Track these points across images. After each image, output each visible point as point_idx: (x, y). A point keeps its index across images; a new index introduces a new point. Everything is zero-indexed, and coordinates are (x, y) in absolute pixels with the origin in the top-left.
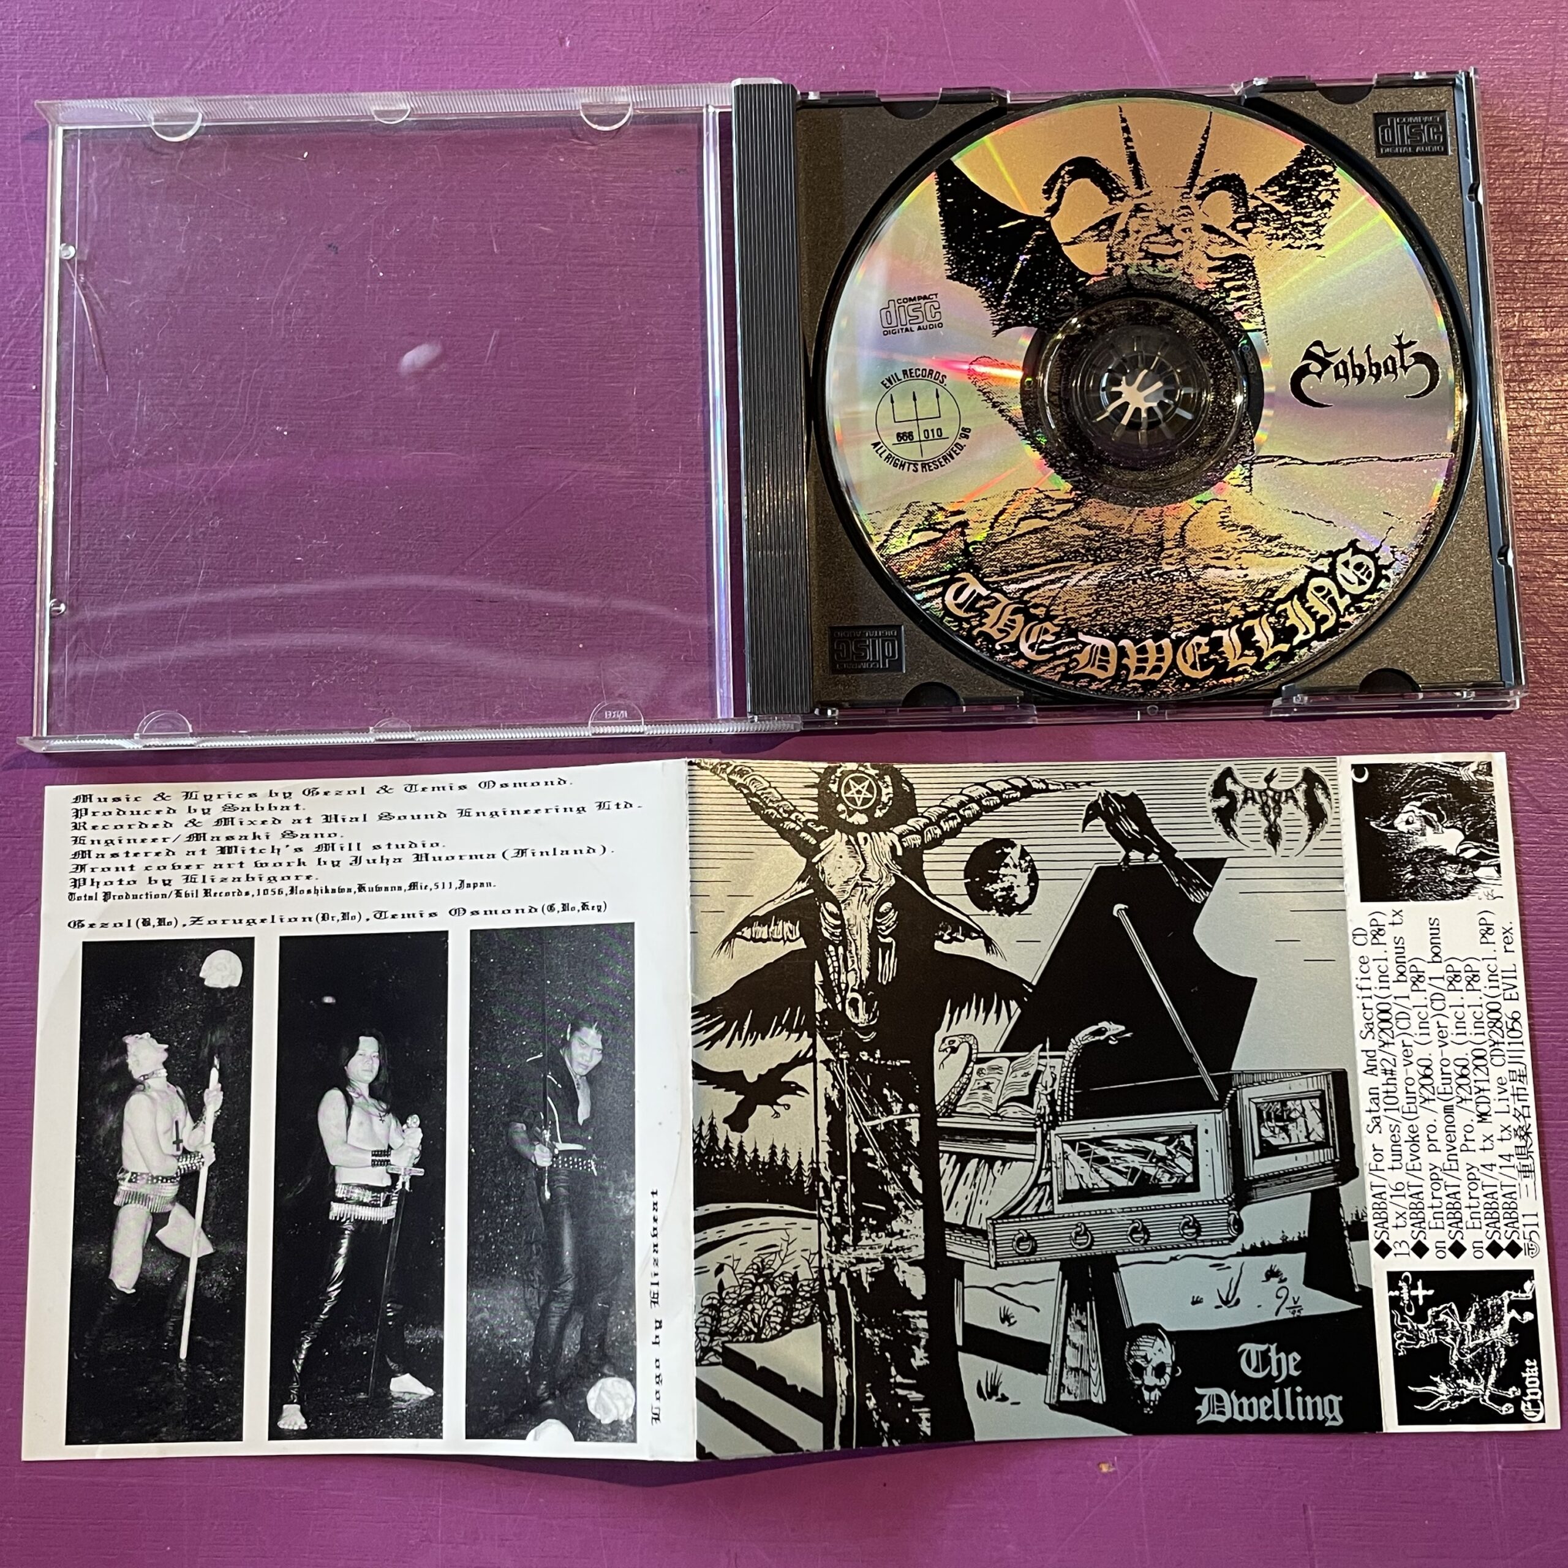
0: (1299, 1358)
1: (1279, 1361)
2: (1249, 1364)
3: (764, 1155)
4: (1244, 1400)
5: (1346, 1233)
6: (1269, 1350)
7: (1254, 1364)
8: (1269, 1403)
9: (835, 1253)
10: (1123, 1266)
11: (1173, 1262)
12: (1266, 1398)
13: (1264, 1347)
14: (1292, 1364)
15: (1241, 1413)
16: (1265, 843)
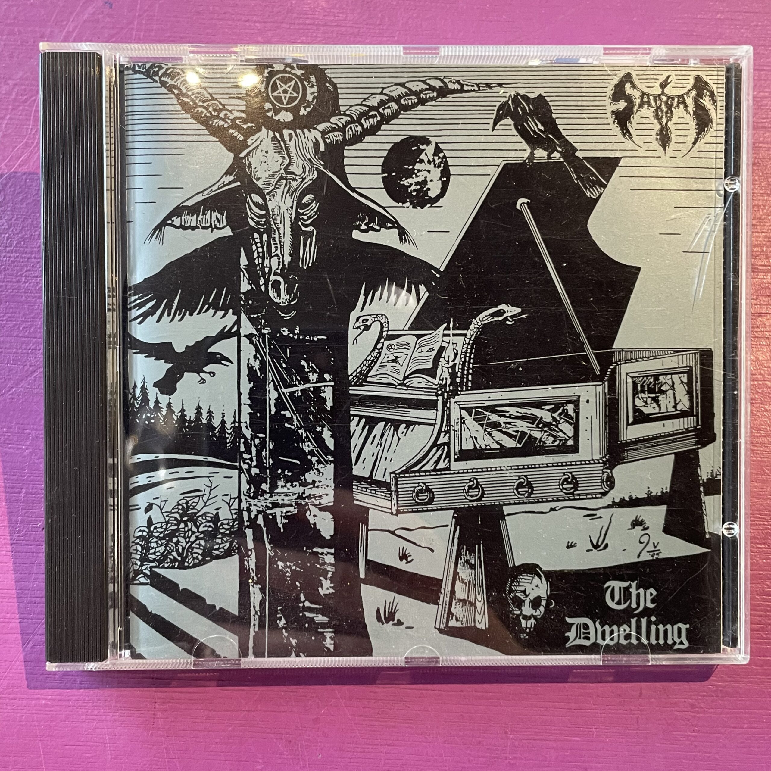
0: (654, 593)
1: (638, 595)
2: (613, 599)
3: (190, 414)
4: (607, 628)
5: (702, 489)
6: (630, 586)
7: (617, 598)
8: (628, 629)
9: (253, 498)
10: (508, 515)
11: (552, 512)
12: (625, 626)
13: (626, 584)
14: (649, 598)
15: (604, 638)
16: (656, 145)
